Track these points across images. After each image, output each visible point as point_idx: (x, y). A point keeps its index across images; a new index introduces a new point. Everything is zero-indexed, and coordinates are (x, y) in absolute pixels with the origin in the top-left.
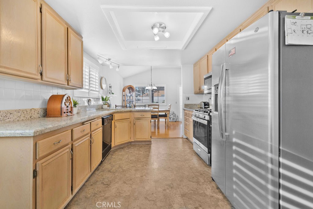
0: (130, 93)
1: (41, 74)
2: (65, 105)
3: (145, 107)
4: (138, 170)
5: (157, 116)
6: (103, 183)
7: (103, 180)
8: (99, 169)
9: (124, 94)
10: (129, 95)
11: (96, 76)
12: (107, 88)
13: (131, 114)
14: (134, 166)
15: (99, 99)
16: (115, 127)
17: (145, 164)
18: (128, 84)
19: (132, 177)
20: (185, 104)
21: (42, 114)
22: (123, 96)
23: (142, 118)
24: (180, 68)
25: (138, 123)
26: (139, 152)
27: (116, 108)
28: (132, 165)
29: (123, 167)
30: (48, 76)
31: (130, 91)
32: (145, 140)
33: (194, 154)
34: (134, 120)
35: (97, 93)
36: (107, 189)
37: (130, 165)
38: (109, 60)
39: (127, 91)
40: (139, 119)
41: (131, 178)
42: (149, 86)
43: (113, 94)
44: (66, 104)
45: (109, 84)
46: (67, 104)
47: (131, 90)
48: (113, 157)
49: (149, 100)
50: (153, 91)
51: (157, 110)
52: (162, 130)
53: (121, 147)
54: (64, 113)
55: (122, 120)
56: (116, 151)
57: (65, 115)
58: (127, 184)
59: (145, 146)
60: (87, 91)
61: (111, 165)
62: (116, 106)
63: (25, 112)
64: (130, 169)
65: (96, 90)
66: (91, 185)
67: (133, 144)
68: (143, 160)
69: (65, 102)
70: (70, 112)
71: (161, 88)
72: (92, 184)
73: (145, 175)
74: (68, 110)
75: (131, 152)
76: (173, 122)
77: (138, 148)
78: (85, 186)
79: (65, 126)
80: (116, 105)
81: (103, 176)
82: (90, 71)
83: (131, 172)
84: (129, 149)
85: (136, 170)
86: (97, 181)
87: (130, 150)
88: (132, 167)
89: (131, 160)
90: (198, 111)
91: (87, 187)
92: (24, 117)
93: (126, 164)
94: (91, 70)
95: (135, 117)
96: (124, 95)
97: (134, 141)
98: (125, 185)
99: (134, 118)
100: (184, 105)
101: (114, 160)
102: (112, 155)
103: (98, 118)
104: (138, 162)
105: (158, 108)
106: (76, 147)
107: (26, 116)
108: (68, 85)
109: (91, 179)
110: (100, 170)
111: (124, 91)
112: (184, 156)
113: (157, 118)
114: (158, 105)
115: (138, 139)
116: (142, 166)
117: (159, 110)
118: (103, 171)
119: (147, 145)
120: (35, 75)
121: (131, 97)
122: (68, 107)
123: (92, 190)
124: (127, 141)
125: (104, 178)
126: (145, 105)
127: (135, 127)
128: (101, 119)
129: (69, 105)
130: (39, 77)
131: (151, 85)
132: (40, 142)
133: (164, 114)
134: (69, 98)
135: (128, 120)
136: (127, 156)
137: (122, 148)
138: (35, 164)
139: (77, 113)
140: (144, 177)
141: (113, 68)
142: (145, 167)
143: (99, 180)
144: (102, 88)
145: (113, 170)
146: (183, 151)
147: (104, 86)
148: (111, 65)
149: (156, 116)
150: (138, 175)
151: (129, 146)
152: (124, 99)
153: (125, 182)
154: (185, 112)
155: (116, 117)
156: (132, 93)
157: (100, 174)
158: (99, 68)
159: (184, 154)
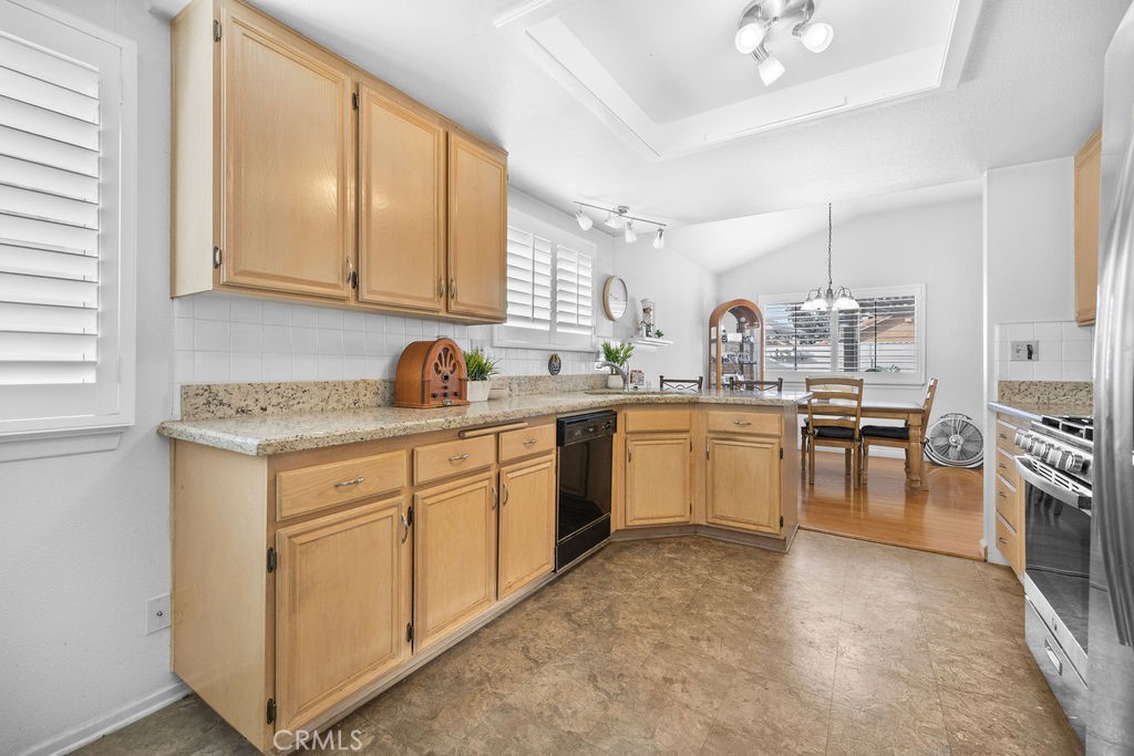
0: (740, 329)
1: (355, 284)
2: (438, 372)
3: (780, 390)
4: (668, 647)
5: (854, 430)
6: (526, 650)
7: (532, 640)
8: (541, 597)
9: (714, 337)
10: (734, 337)
11: (580, 274)
12: (636, 316)
13: (696, 413)
14: (660, 628)
15: (598, 354)
16: (629, 457)
17: (708, 633)
18: (732, 295)
19: (628, 669)
20: (1000, 382)
21: (388, 395)
22: (711, 341)
23: (740, 434)
24: (979, 198)
25: (723, 453)
26: (711, 575)
27: (661, 386)
28: (656, 620)
29: (621, 615)
30: (377, 285)
31: (740, 323)
32: (753, 527)
33: (1021, 673)
34: (707, 438)
35: (588, 333)
36: (526, 675)
37: (650, 617)
38: (622, 211)
39: (728, 322)
40: (726, 436)
41: (625, 672)
42: (818, 297)
43: (659, 334)
44: (440, 368)
45: (643, 301)
46: (446, 370)
47: (743, 319)
48: (607, 566)
49: (828, 360)
50: (849, 317)
51: (854, 403)
52: (886, 502)
53: (652, 537)
54: (434, 396)
55: (655, 436)
56: (628, 548)
57: (434, 402)
58: (597, 688)
59: (749, 556)
60: (546, 328)
61: (585, 594)
62: (663, 381)
63: (341, 389)
64: (640, 634)
65: (581, 323)
66: (493, 644)
67: (702, 533)
68: (708, 614)
69: (436, 364)
70: (456, 394)
71: (901, 303)
72: (496, 641)
73: (684, 682)
74: (446, 388)
75: (680, 563)
76: (961, 467)
77: (718, 554)
78: (475, 639)
79: (376, 437)
80: (661, 377)
81: (540, 624)
82: (554, 261)
83: (640, 645)
84: (676, 552)
85: (661, 647)
86: (514, 637)
87: (679, 556)
88: (654, 627)
89: (661, 599)
90: (1055, 425)
91: (480, 646)
92: (338, 401)
93: (637, 607)
94: (559, 255)
95: (712, 428)
96: (716, 341)
97: (705, 524)
98: (590, 688)
99: (710, 432)
100: (996, 385)
101: (604, 579)
102: (609, 559)
103: (538, 418)
104: (686, 614)
105: (858, 398)
106: (424, 505)
107: (344, 400)
108: (447, 311)
109: (502, 622)
110: (543, 602)
111: (714, 322)
112: (940, 662)
113: (851, 438)
114: (860, 383)
115: (722, 518)
116: (692, 638)
117: (865, 404)
118: (549, 608)
119: (761, 555)
120: (336, 286)
121: (746, 347)
122: (446, 378)
123: (487, 660)
124: (677, 520)
125: (537, 635)
126: (781, 380)
127: (709, 468)
128: (555, 425)
129: (452, 372)
130: (348, 290)
131: (830, 291)
132: (283, 474)
133: (899, 423)
134: (450, 352)
135: (684, 435)
136: (659, 576)
137: (656, 542)
138: (271, 534)
139: (489, 399)
140: (677, 687)
141: (635, 239)
142: (704, 644)
143: (522, 635)
144: (609, 317)
145: (581, 614)
146: (952, 631)
147: (618, 310)
148: (630, 229)
149: (850, 433)
150: (656, 672)
151: (684, 540)
152: (714, 354)
153: (592, 678)
154: (1000, 427)
155: (632, 420)
156: (747, 332)
157: (534, 616)
158: (594, 245)
159: (951, 650)
